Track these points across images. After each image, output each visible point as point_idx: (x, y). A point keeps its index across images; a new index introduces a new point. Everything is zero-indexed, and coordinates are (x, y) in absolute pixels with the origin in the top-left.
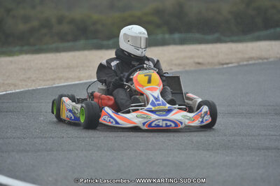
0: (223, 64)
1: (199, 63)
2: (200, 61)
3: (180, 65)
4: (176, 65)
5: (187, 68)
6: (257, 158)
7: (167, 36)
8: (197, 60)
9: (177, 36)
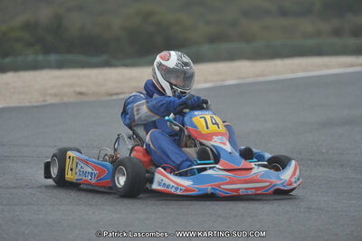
0: (111, 95)
1: (81, 93)
2: (83, 90)
3: (56, 95)
4: (51, 95)
5: (66, 100)
6: (154, 216)
7: (40, 57)
8: (78, 89)
9: (53, 57)
